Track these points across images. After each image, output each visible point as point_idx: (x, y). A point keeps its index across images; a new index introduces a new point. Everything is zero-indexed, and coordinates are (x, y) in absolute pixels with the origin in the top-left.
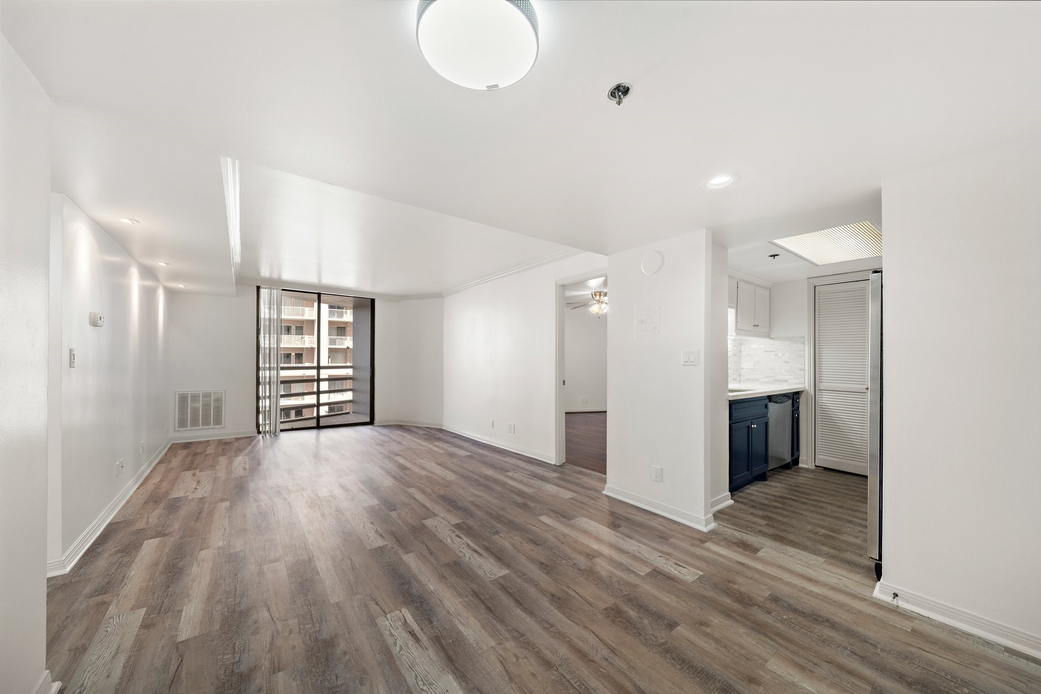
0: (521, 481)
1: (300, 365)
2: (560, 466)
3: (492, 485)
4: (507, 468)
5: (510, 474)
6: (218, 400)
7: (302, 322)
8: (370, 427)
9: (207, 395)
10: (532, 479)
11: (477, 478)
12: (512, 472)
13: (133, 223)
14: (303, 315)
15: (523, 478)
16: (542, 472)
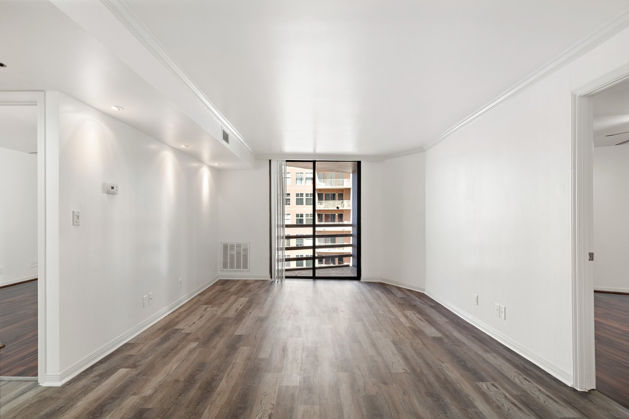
0: (499, 407)
1: (341, 223)
2: (584, 395)
3: (448, 399)
4: (483, 374)
5: (483, 386)
6: (245, 250)
7: (342, 190)
8: (356, 282)
9: (239, 246)
10: (520, 409)
11: (432, 379)
12: (489, 383)
13: (119, 109)
14: (343, 185)
15: (503, 400)
16: (542, 399)
